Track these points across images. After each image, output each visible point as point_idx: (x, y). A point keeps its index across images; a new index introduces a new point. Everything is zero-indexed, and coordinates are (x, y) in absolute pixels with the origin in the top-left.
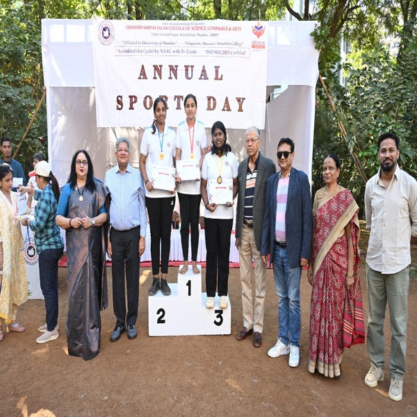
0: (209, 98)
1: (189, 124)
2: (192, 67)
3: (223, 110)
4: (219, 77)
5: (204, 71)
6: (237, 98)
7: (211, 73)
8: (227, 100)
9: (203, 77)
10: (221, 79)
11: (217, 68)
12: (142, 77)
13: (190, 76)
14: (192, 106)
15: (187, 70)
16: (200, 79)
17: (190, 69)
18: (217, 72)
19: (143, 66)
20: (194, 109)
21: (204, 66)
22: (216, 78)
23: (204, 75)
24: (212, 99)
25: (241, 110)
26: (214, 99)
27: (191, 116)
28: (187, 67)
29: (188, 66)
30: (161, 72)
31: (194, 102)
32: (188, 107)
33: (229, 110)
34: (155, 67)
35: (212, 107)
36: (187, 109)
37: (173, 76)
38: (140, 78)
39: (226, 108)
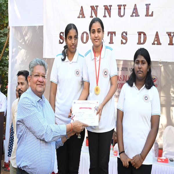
0: (140, 34)
1: (95, 52)
2: (125, 6)
3: (154, 44)
4: (150, 13)
5: (135, 9)
6: (167, 33)
7: (142, 11)
8: (157, 34)
9: (134, 14)
10: (152, 15)
11: (148, 6)
12: (81, 16)
13: (122, 14)
14: (99, 32)
15: (120, 9)
16: (132, 16)
17: (122, 8)
18: (148, 9)
19: (82, 7)
20: (100, 35)
21: (135, 5)
22: (147, 15)
23: (135, 12)
24: (142, 35)
25: (171, 44)
26: (145, 34)
27: (97, 43)
28: (119, 7)
29: (121, 5)
30: (97, 11)
31: (100, 28)
32: (94, 32)
33: (159, 44)
34: (92, 7)
35: (142, 42)
36: (93, 35)
37: (107, 14)
38: (79, 17)
39: (156, 42)
